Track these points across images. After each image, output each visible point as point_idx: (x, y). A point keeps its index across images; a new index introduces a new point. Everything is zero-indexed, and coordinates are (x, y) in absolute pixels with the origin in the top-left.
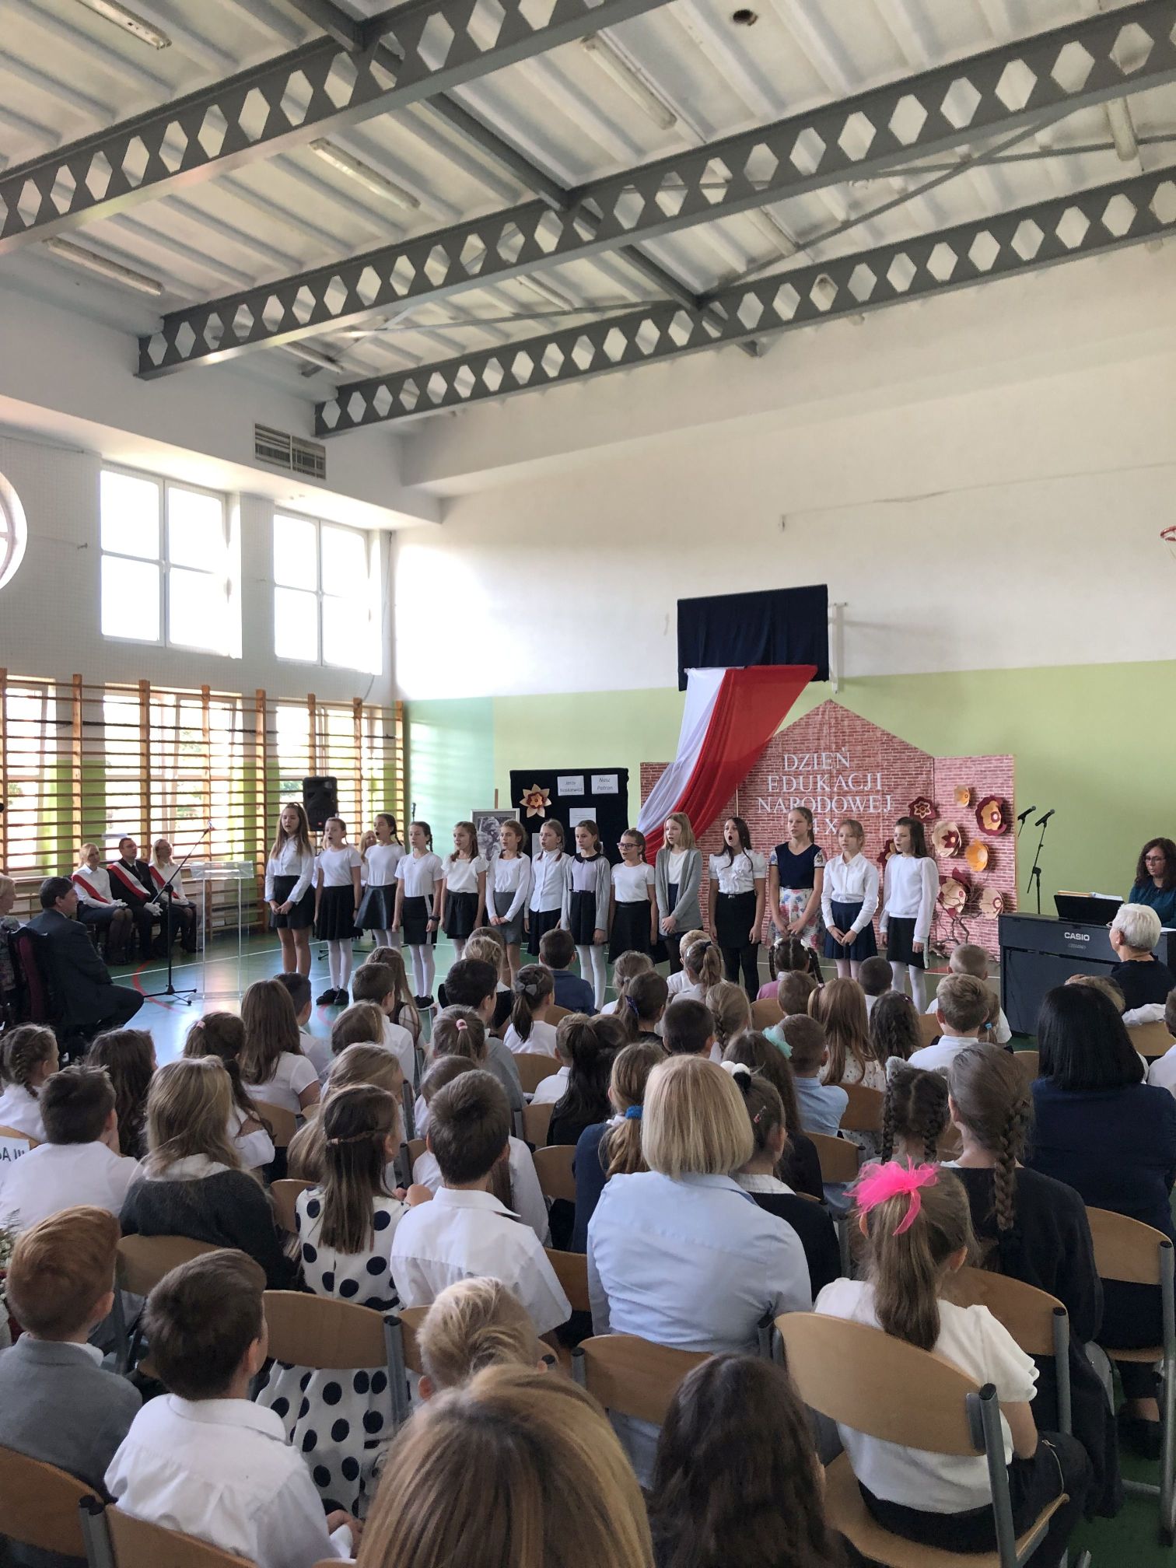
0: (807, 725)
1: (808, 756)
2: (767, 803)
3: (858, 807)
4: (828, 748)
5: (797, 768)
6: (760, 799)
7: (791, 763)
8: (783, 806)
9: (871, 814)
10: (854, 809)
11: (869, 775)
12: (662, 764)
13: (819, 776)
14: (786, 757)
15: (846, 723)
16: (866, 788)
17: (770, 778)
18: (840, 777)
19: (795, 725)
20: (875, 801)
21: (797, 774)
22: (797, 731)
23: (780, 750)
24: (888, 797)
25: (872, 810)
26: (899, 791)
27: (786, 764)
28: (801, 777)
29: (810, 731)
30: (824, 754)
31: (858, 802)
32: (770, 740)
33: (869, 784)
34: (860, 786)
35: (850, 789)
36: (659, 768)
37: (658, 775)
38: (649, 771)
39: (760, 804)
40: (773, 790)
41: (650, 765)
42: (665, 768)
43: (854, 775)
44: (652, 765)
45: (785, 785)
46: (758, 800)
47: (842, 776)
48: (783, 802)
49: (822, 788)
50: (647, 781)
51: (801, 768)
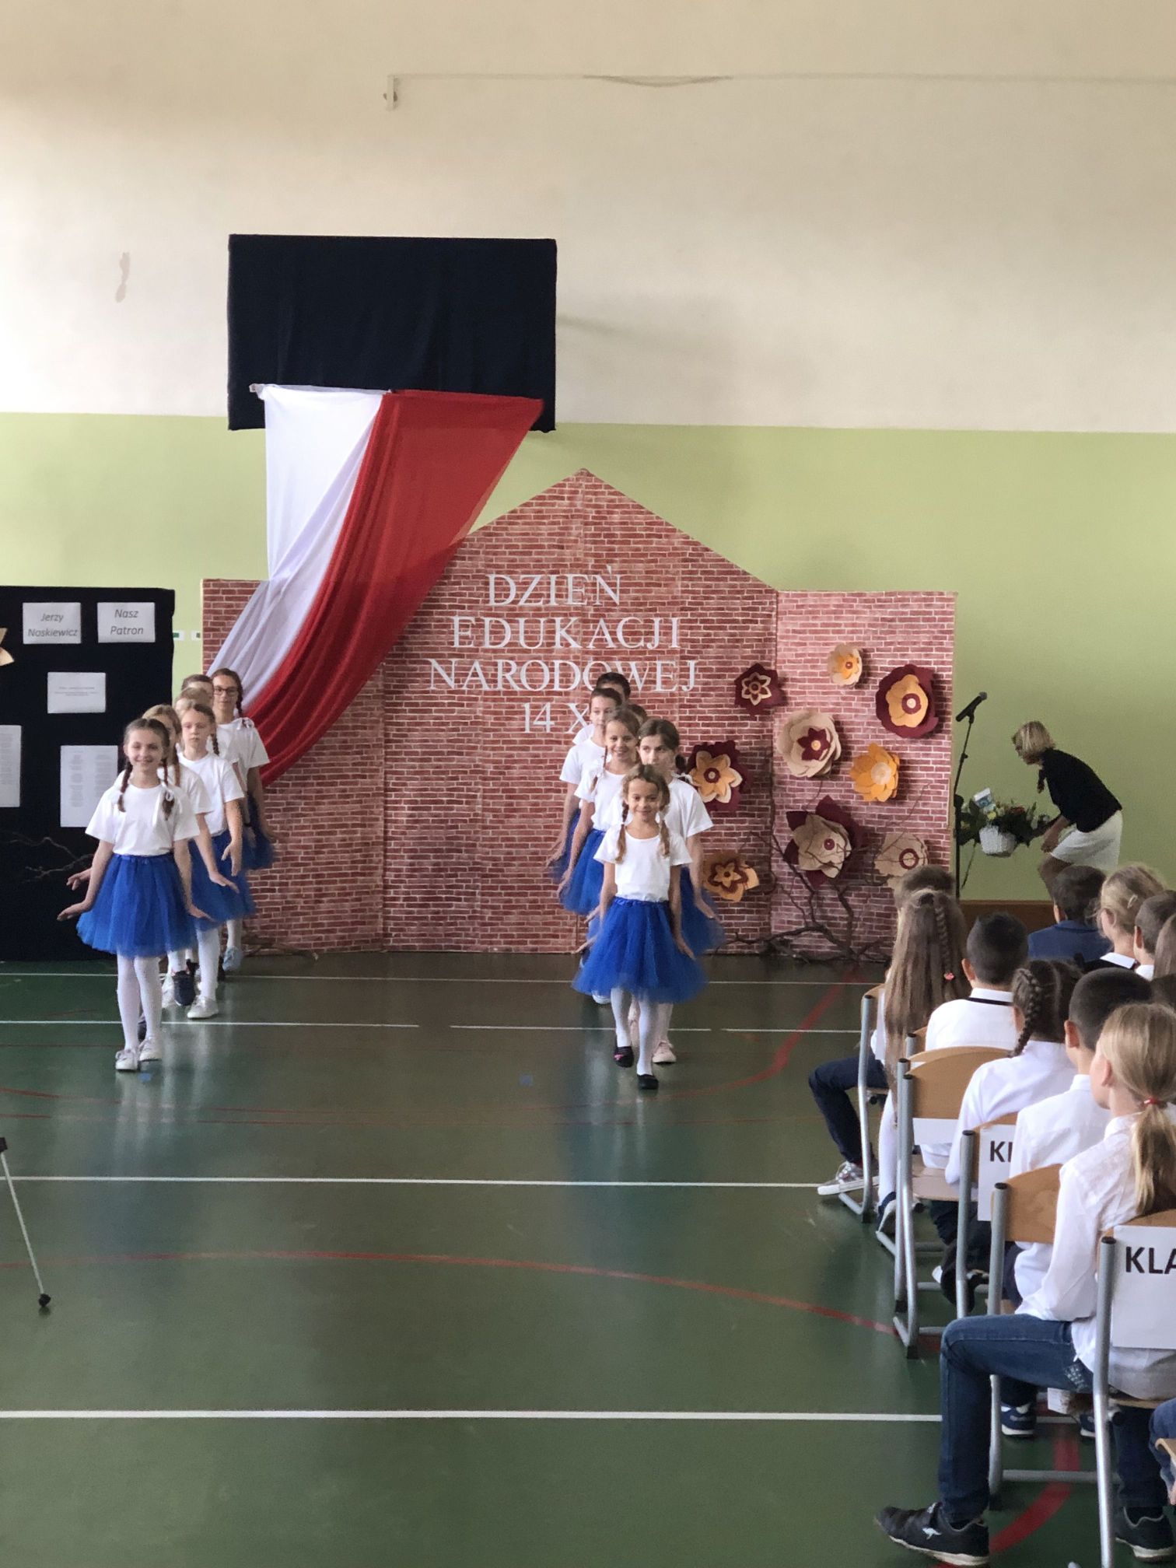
0: (540, 516)
1: (537, 578)
2: (448, 670)
4: (578, 566)
5: (514, 602)
6: (433, 661)
7: (502, 590)
8: (482, 678)
9: (659, 694)
11: (657, 620)
12: (245, 584)
13: (558, 620)
14: (492, 578)
15: (616, 518)
16: (649, 645)
17: (456, 619)
18: (602, 621)
19: (514, 517)
20: (665, 670)
21: (513, 615)
22: (517, 529)
23: (480, 564)
24: (692, 664)
25: (659, 688)
26: (712, 651)
27: (492, 592)
28: (522, 620)
29: (544, 529)
30: (570, 577)
32: (460, 544)
33: (656, 637)
34: (638, 640)
35: (620, 646)
36: (240, 592)
37: (238, 606)
38: (221, 598)
39: (433, 672)
40: (461, 643)
41: (222, 585)
42: (252, 592)
43: (627, 619)
44: (227, 586)
45: (487, 635)
46: (430, 663)
47: (605, 621)
48: (483, 669)
49: (564, 642)
50: (215, 618)
51: (522, 603)
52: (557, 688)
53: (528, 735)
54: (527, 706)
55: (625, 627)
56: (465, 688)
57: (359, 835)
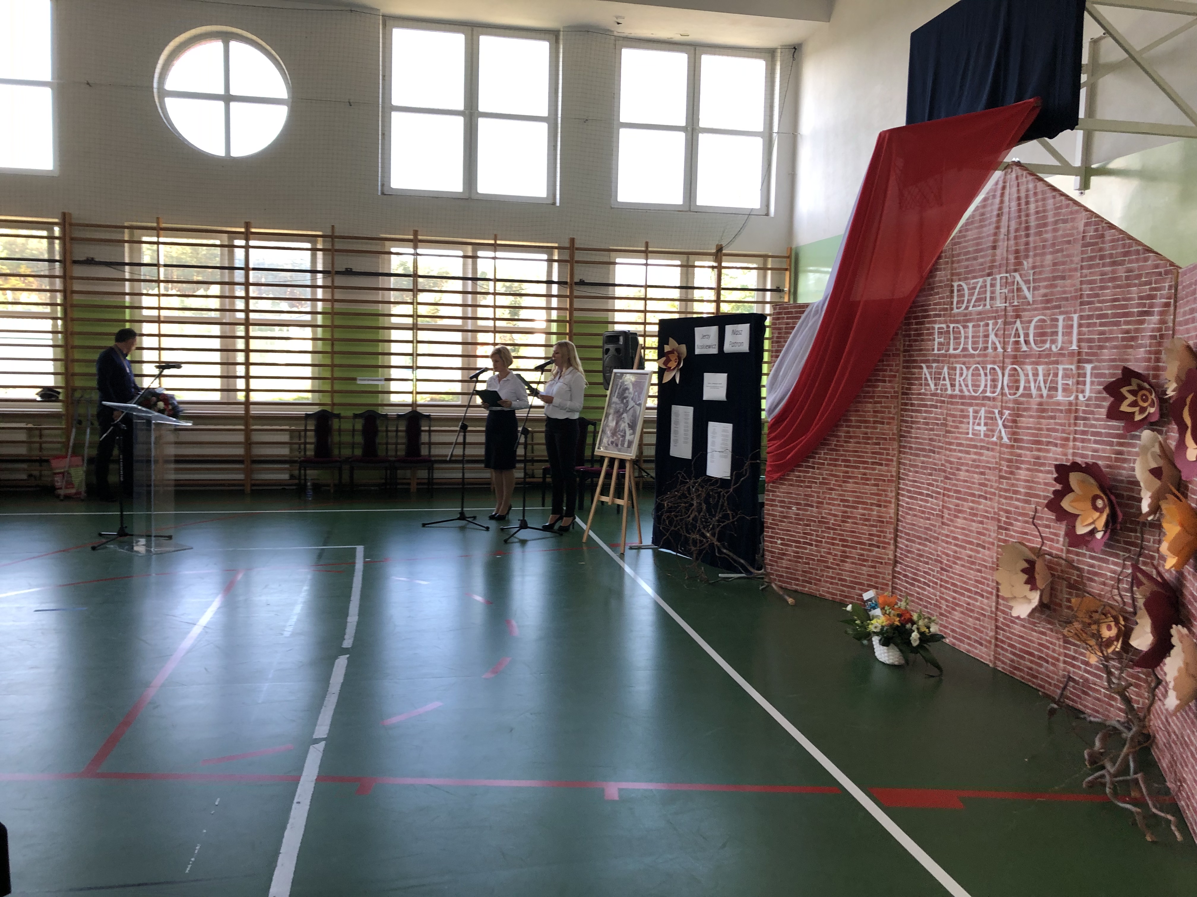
1: (981, 282)
2: (931, 374)
3: (1039, 389)
4: (1005, 265)
5: (967, 307)
6: (924, 365)
7: (961, 297)
8: (949, 382)
9: (1058, 404)
10: (1034, 392)
11: (1061, 318)
12: (800, 306)
13: (991, 322)
14: (955, 286)
15: (1033, 206)
16: (1054, 348)
17: (937, 327)
18: (1018, 324)
20: (1066, 376)
21: (966, 320)
23: (950, 273)
24: (1088, 367)
25: (1060, 396)
26: (1106, 354)
27: (955, 300)
28: (970, 325)
30: (999, 278)
31: (1041, 378)
33: (1060, 338)
34: (1044, 342)
35: (1031, 349)
36: (796, 312)
37: (793, 323)
38: (783, 318)
39: (923, 376)
40: (939, 350)
43: (1036, 319)
44: (788, 308)
45: (952, 341)
46: (921, 368)
47: (1021, 322)
48: (949, 374)
49: (994, 346)
51: (970, 308)
52: (988, 394)
53: (971, 439)
54: (971, 409)
55: (1036, 327)
56: (939, 391)
57: (875, 513)
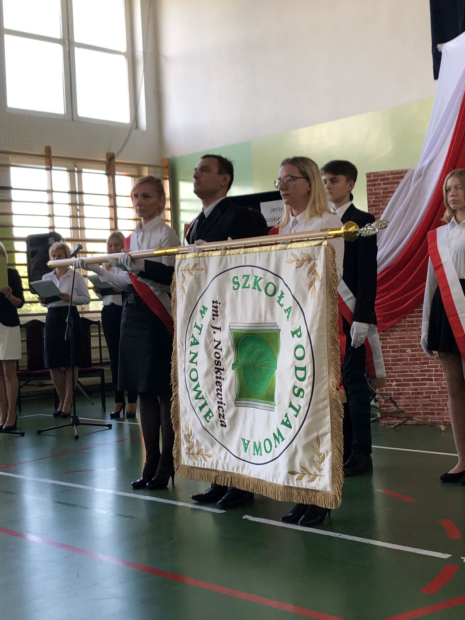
12: (397, 173)
36: (393, 178)
37: (392, 188)
38: (380, 184)
41: (380, 175)
42: (402, 177)
44: (384, 175)
50: (375, 198)
